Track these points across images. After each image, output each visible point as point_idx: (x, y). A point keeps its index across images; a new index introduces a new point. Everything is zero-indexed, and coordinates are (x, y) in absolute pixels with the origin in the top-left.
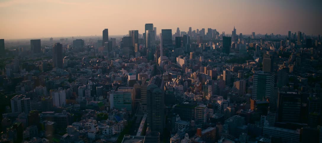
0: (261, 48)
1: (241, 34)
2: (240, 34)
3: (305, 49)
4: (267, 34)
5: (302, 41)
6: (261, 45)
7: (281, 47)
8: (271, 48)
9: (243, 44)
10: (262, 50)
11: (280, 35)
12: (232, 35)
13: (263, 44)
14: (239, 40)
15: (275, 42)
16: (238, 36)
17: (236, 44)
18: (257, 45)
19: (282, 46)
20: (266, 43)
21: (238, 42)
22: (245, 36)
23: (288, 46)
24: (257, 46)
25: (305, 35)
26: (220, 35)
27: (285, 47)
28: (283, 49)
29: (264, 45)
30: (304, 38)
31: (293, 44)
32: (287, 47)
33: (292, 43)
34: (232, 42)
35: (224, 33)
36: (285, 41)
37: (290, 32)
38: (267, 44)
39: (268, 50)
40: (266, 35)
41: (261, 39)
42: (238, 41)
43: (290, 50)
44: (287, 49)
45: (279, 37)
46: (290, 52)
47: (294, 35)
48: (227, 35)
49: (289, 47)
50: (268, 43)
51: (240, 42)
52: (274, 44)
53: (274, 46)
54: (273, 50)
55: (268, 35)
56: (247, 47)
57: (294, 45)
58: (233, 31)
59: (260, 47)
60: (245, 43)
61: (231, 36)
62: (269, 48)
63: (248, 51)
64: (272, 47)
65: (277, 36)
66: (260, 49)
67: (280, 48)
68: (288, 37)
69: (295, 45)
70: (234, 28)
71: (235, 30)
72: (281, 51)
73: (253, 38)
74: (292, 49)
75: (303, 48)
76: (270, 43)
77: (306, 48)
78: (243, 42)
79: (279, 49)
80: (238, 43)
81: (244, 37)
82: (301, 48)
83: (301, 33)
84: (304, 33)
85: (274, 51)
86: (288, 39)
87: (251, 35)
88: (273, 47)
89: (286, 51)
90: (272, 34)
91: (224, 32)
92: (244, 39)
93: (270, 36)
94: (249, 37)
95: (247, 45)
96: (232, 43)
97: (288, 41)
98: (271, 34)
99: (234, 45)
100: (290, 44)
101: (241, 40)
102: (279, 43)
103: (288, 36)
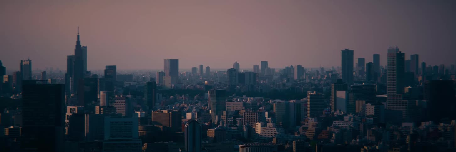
0: (211, 133)
1: (111, 69)
2: (106, 71)
3: (424, 125)
4: (237, 65)
5: (407, 89)
6: (208, 118)
7: (311, 123)
8: (258, 128)
9: (119, 116)
10: (215, 139)
11: (300, 67)
12: (67, 75)
13: (218, 112)
14: (101, 95)
15: (275, 103)
16: (95, 77)
17: (87, 118)
18: (189, 116)
19: (312, 116)
20: (235, 105)
21: (97, 108)
22: (129, 77)
23: (341, 118)
24: (192, 121)
25: (424, 64)
26: (9, 77)
27: (327, 121)
28: (318, 132)
29: (224, 117)
30: (420, 78)
31: (364, 108)
32: (337, 123)
33: (359, 104)
34: (69, 108)
35: (30, 66)
36: (328, 95)
37: (347, 55)
38: (237, 112)
39: (244, 141)
40: (233, 72)
41: (208, 87)
42: (97, 101)
43: (355, 133)
44: (336, 131)
45: (296, 77)
46: (353, 142)
47: (369, 65)
48: (44, 73)
49: (348, 122)
50: (245, 104)
51: (109, 108)
52: (275, 110)
53: (274, 121)
54: (271, 139)
55: (242, 69)
56: (140, 127)
57: (370, 109)
58: (70, 59)
59: (205, 128)
60: (130, 112)
61: (60, 80)
62: (251, 130)
63: (145, 145)
64: (264, 126)
65: (287, 72)
66: (205, 136)
67: (306, 129)
68: (341, 77)
69: (377, 110)
70: (78, 42)
71: (80, 51)
72: (308, 140)
73: (168, 83)
74: (362, 129)
75: (418, 124)
76: (254, 107)
77: (428, 123)
78: (120, 107)
79: (301, 129)
80: (97, 112)
81: (126, 84)
82: (404, 124)
83: (401, 56)
84: (415, 57)
85: (274, 141)
86: (340, 85)
87: (161, 74)
88: (270, 124)
89: (333, 140)
90: (264, 64)
91: (29, 60)
92: (127, 91)
93: (253, 75)
94: (151, 84)
95: (144, 121)
96: (68, 113)
97: (341, 94)
98: (256, 67)
99: (77, 119)
100: (350, 108)
101: (110, 97)
102: (298, 106)
103: (339, 72)
